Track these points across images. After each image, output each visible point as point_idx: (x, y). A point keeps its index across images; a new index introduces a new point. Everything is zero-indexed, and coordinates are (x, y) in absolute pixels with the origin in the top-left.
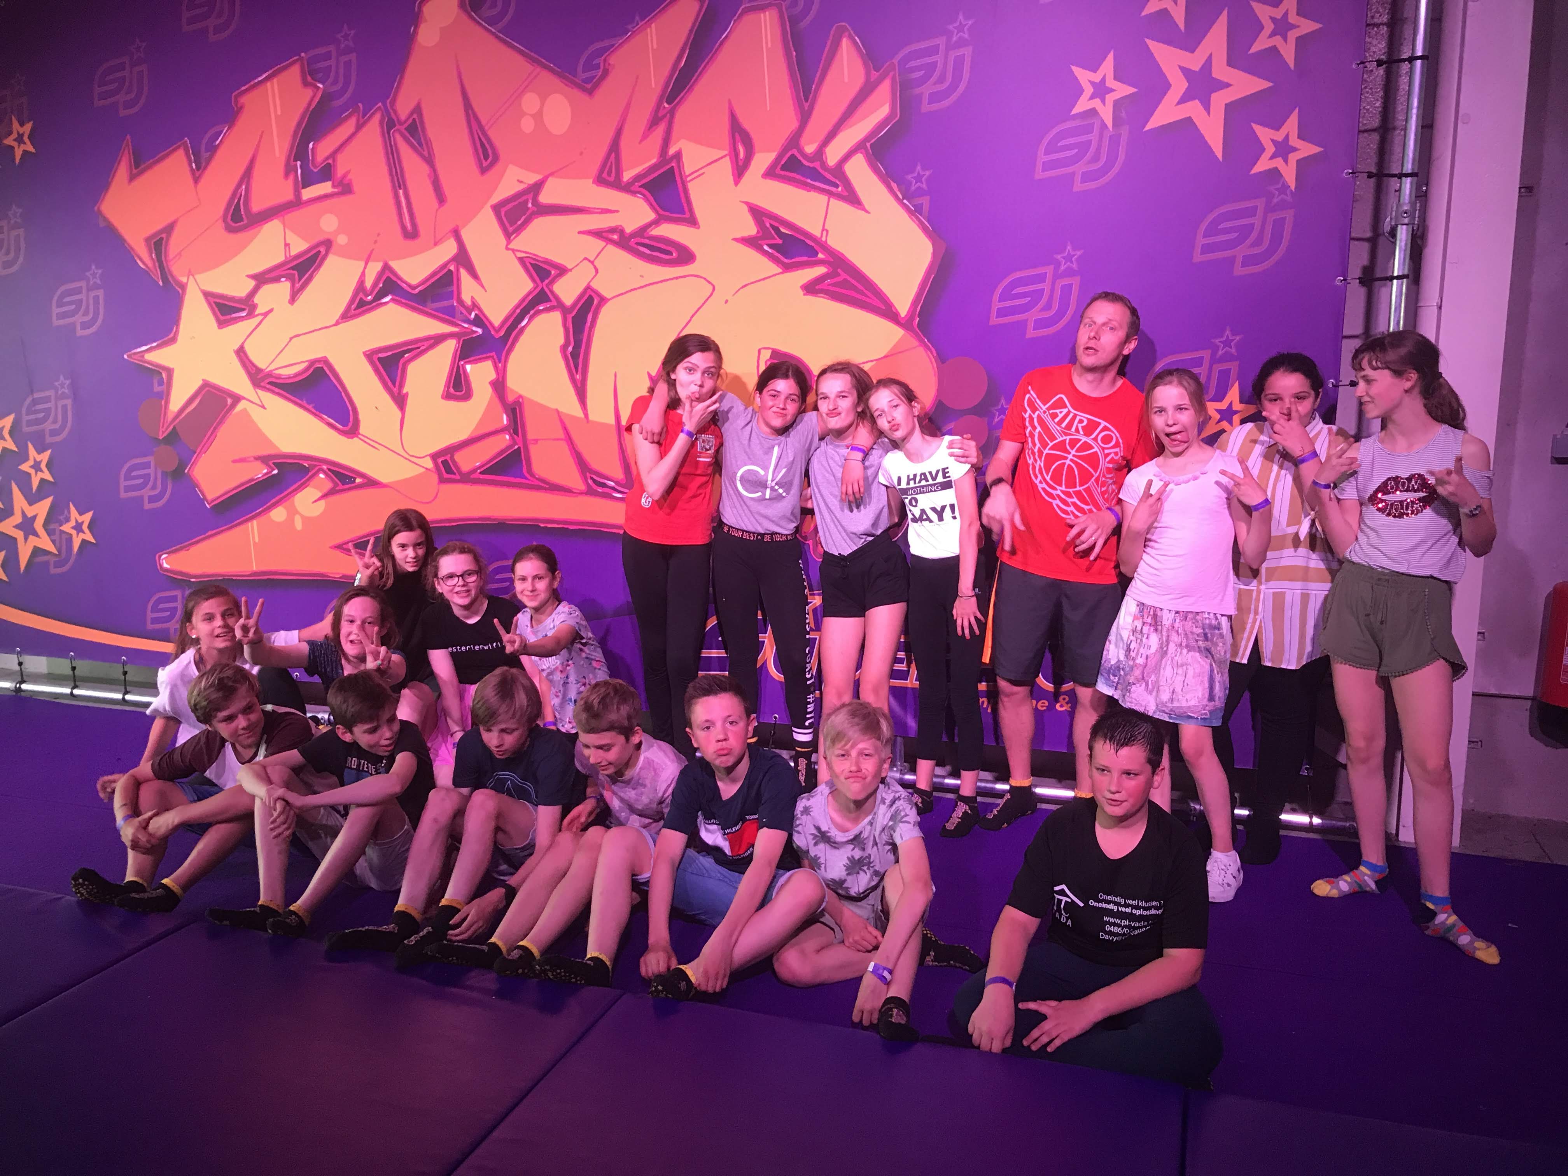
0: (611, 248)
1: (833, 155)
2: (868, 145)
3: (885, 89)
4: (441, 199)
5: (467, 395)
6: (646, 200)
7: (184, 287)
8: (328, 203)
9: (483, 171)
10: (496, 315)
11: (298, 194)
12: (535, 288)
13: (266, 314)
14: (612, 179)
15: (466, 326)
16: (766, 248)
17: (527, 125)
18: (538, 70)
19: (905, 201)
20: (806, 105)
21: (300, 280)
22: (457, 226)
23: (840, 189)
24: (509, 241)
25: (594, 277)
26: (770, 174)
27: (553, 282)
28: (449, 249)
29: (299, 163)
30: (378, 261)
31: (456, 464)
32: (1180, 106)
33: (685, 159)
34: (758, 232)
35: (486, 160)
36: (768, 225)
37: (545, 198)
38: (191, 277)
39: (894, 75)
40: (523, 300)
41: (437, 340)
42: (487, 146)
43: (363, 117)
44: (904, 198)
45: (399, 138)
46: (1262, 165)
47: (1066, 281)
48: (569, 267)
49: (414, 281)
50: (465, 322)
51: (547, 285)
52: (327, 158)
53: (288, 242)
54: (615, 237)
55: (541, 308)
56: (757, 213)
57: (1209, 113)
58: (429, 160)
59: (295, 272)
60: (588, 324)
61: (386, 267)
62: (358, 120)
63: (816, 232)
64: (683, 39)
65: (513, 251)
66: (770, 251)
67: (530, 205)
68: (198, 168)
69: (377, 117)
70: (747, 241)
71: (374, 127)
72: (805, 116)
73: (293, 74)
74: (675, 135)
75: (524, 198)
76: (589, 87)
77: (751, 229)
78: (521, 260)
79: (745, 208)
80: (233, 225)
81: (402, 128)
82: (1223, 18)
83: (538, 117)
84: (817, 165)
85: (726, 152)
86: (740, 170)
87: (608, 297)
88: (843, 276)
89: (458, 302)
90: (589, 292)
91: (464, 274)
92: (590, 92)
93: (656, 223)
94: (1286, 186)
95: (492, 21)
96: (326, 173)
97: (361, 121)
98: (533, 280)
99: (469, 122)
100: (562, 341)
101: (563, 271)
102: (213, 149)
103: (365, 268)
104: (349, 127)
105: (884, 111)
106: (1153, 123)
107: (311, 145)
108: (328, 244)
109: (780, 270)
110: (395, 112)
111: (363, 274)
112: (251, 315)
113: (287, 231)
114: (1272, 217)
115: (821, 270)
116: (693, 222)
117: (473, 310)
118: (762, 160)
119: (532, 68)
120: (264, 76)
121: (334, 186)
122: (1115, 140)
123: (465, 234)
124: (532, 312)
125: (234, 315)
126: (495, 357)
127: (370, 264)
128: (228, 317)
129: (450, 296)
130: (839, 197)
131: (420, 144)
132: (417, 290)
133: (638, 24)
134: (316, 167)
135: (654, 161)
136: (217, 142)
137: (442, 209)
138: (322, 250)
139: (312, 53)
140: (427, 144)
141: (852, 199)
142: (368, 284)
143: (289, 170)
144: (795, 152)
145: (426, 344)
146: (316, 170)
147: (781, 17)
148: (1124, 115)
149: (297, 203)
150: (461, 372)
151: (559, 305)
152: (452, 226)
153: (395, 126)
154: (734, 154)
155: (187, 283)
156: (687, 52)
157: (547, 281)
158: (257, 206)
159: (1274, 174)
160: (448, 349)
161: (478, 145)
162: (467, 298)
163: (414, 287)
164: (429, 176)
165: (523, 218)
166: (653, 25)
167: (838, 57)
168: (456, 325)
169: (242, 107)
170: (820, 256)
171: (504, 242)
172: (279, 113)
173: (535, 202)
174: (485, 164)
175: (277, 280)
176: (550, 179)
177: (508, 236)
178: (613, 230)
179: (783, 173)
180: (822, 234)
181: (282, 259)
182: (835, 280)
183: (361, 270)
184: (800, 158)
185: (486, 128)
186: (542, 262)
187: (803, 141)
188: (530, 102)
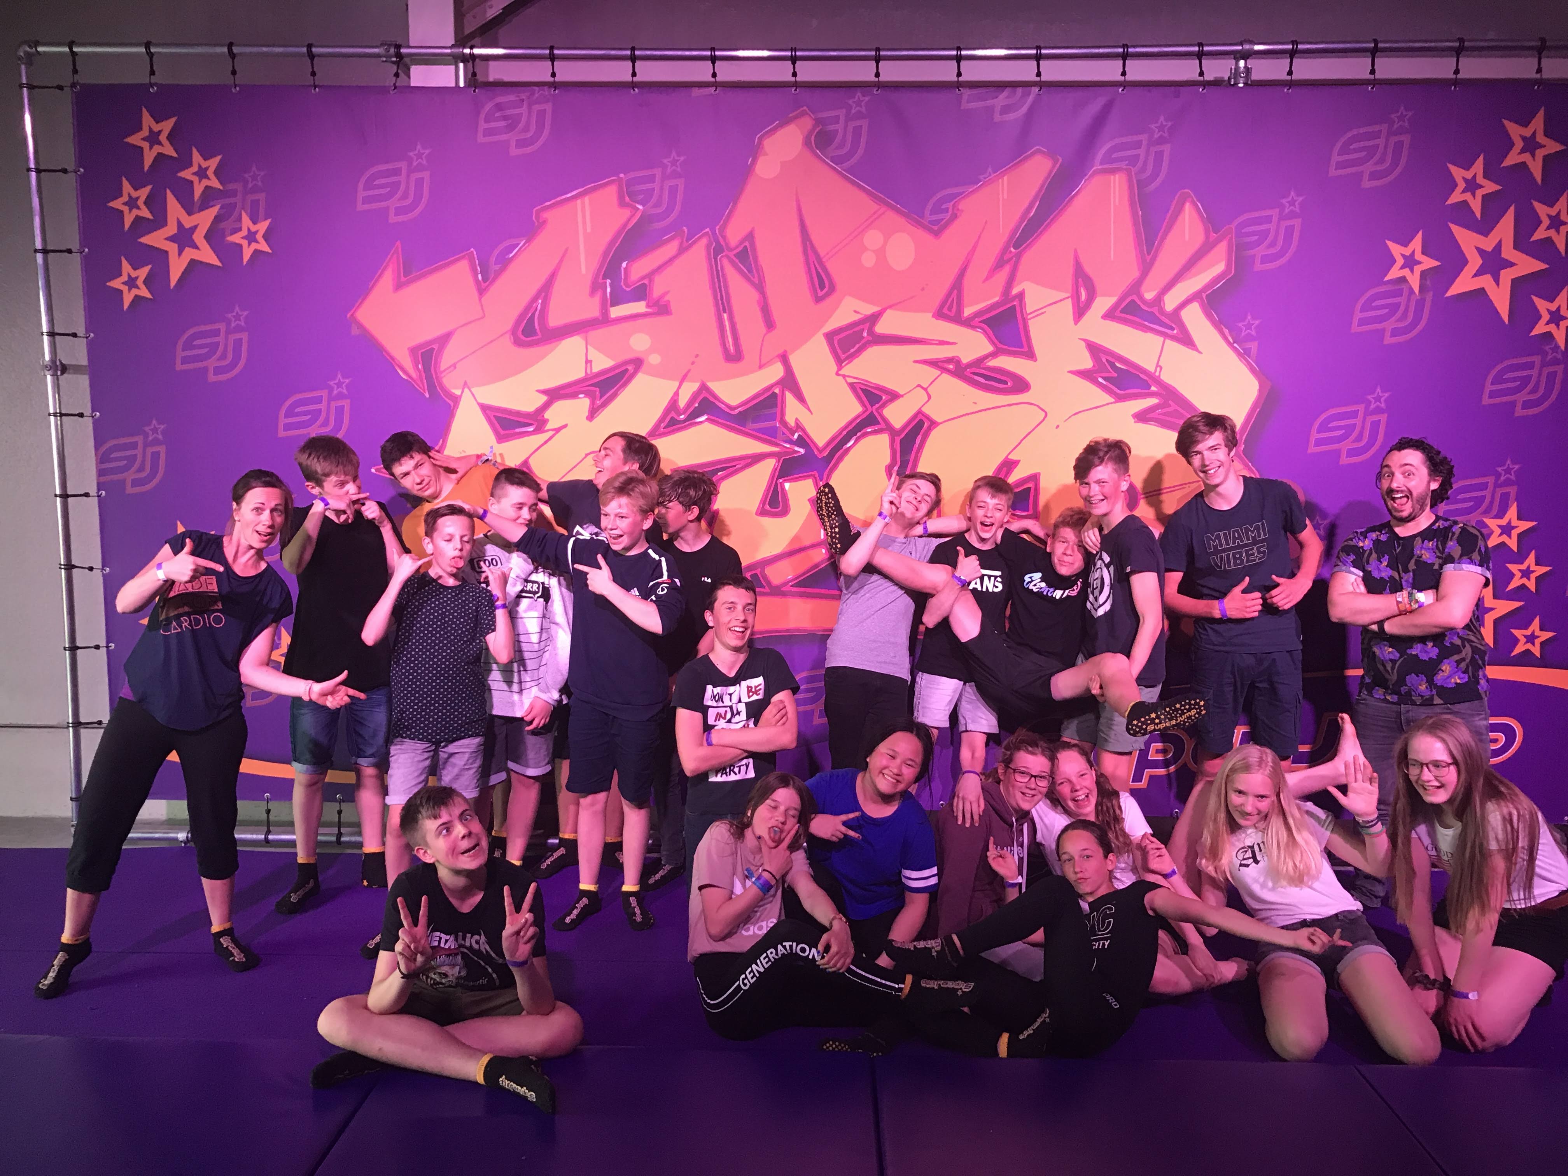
0: (945, 377)
1: (1170, 302)
2: (1204, 295)
3: (1221, 249)
4: (770, 325)
5: (784, 511)
6: (985, 333)
7: (456, 400)
8: (640, 322)
9: (818, 300)
10: (821, 435)
11: (605, 312)
12: (864, 412)
13: (557, 430)
14: (952, 314)
15: (788, 446)
16: (1100, 380)
17: (868, 260)
18: (883, 209)
19: (1235, 345)
20: (1148, 258)
21: (601, 397)
22: (785, 352)
23: (1175, 332)
24: (840, 367)
25: (926, 403)
26: (1109, 315)
27: (884, 406)
28: (776, 372)
29: (608, 281)
30: (694, 381)
31: (765, 577)
32: (1475, 278)
33: (1028, 299)
34: (1094, 366)
35: (822, 290)
36: (1104, 360)
37: (881, 328)
38: (466, 390)
39: (1232, 238)
40: (850, 423)
41: (755, 459)
42: (824, 277)
43: (687, 241)
44: (1234, 342)
45: (726, 262)
46: (1540, 329)
47: (1375, 418)
48: (901, 393)
49: (734, 403)
50: (786, 442)
51: (877, 410)
52: (643, 278)
53: (589, 358)
54: (951, 367)
55: (869, 430)
56: (1094, 349)
57: (1498, 285)
58: (760, 287)
59: (598, 389)
60: (917, 446)
61: (704, 387)
62: (681, 244)
63: (1151, 368)
64: (1033, 193)
65: (844, 376)
66: (1104, 382)
67: (865, 334)
68: (485, 279)
69: (704, 241)
70: (1082, 374)
71: (699, 251)
72: (1146, 269)
73: (610, 194)
74: (1020, 274)
75: (861, 327)
76: (937, 229)
77: (1087, 363)
78: (852, 386)
79: (1083, 344)
80: (524, 338)
81: (731, 254)
82: (1511, 211)
83: (881, 253)
84: (1155, 310)
85: (1069, 295)
86: (1080, 312)
87: (939, 421)
88: (1173, 406)
89: (780, 423)
90: (920, 417)
91: (789, 397)
92: (937, 234)
93: (994, 355)
94: (1557, 347)
95: (838, 160)
96: (640, 292)
97: (685, 244)
98: (862, 404)
99: (805, 252)
100: (887, 460)
101: (894, 396)
102: (504, 262)
103: (679, 387)
104: (672, 248)
105: (1220, 268)
106: (1453, 291)
107: (624, 265)
108: (638, 363)
109: (1113, 400)
110: (724, 238)
111: (676, 394)
112: (540, 429)
113: (589, 347)
114: (1546, 371)
115: (1152, 401)
116: (1031, 355)
117: (796, 431)
118: (1103, 303)
119: (878, 207)
120: (574, 193)
121: (648, 306)
122: (1421, 303)
123: (793, 359)
124: (859, 434)
125: (518, 430)
126: (817, 476)
127: (685, 385)
128: (511, 432)
129: (773, 417)
130: (1174, 338)
131: (750, 271)
132: (737, 411)
133: (990, 175)
134: (628, 286)
135: (997, 299)
136: (511, 255)
137: (770, 335)
138: (630, 368)
139: (632, 175)
140: (758, 270)
141: (1187, 340)
142: (682, 403)
143: (596, 287)
144: (1135, 297)
145: (743, 463)
146: (628, 289)
147: (1130, 180)
148: (1428, 282)
149: (604, 320)
150: (779, 490)
151: (888, 428)
152: (780, 351)
153: (724, 251)
154: (1076, 296)
155: (460, 396)
156: (1038, 203)
157: (877, 406)
158: (555, 319)
159: (1549, 336)
160: (767, 468)
161: (814, 275)
162: (790, 419)
163: (733, 408)
164: (759, 302)
165: (857, 346)
166: (1005, 178)
167: (1180, 218)
168: (777, 445)
169: (545, 222)
170: (1153, 388)
171: (835, 368)
172: (589, 230)
173: (871, 332)
174: (820, 294)
175: (574, 396)
176: (888, 311)
177: (840, 363)
178: (950, 360)
179: (1122, 315)
180: (1156, 371)
181: (581, 374)
182: (1165, 410)
183: (675, 390)
184: (1139, 303)
185: (824, 260)
186: (872, 387)
187: (1143, 288)
188: (873, 238)
